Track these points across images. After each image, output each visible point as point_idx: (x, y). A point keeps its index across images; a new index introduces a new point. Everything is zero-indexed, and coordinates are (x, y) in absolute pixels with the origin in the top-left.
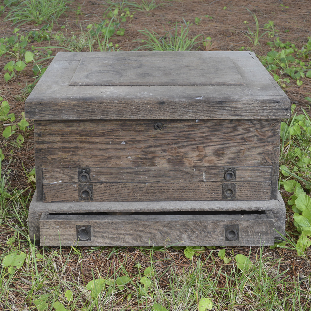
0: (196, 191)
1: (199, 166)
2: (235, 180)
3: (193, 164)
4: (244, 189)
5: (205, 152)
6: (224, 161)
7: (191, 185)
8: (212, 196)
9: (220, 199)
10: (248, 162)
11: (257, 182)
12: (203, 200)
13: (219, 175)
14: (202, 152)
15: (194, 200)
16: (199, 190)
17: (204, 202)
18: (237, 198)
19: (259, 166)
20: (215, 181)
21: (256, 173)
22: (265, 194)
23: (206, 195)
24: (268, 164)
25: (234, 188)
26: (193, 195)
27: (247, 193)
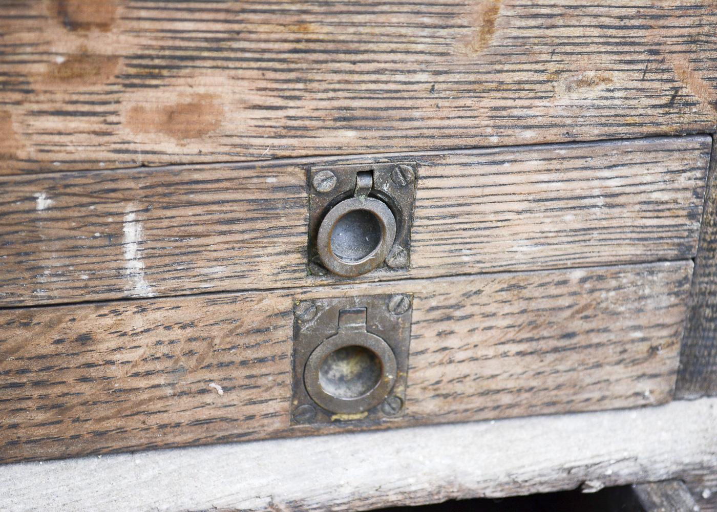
0: (70, 378)
1: (87, 167)
2: (405, 267)
3: (28, 151)
4: (476, 338)
5: (138, 32)
6: (307, 107)
7: (20, 334)
8: (204, 414)
9: (277, 424)
10: (517, 106)
11: (578, 274)
12: (131, 451)
13: (266, 233)
14: (104, 27)
15: (55, 450)
16: (94, 373)
17: (139, 459)
18: (411, 409)
19: (612, 139)
20: (227, 284)
21: (576, 202)
22: (635, 362)
23: (159, 405)
24: (688, 118)
25: (389, 333)
26: (40, 417)
27: (492, 367)
